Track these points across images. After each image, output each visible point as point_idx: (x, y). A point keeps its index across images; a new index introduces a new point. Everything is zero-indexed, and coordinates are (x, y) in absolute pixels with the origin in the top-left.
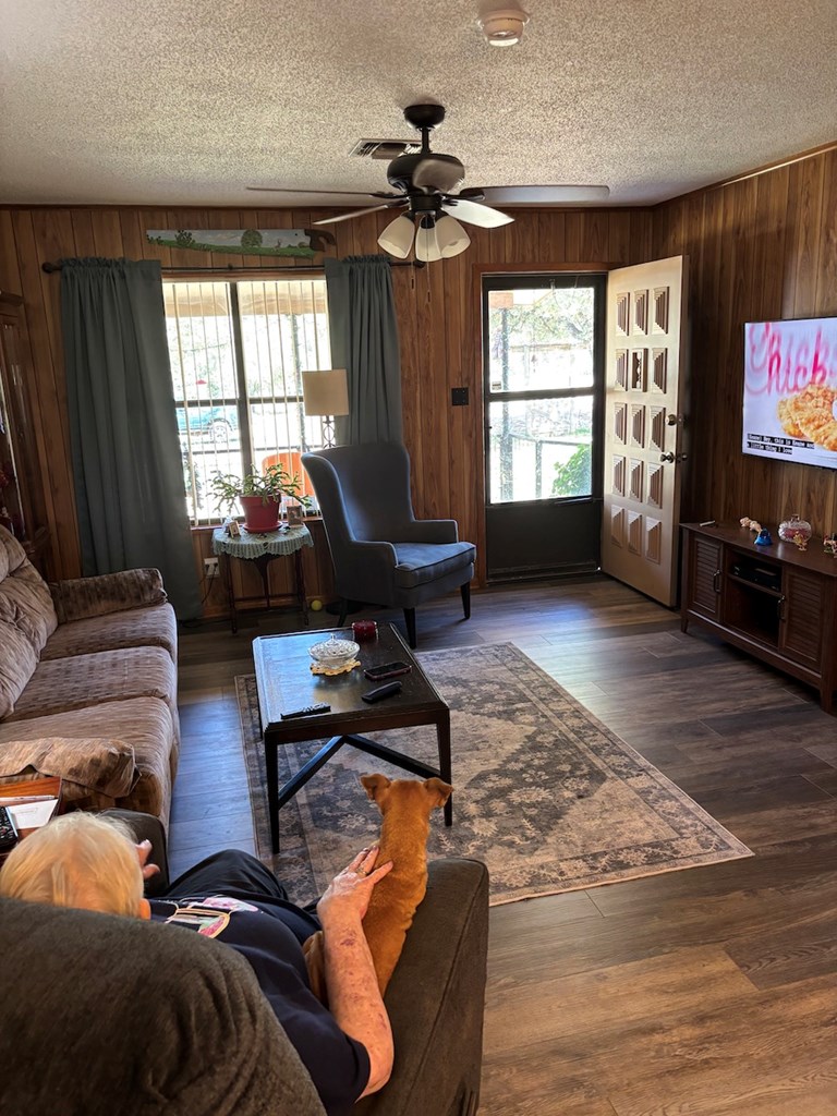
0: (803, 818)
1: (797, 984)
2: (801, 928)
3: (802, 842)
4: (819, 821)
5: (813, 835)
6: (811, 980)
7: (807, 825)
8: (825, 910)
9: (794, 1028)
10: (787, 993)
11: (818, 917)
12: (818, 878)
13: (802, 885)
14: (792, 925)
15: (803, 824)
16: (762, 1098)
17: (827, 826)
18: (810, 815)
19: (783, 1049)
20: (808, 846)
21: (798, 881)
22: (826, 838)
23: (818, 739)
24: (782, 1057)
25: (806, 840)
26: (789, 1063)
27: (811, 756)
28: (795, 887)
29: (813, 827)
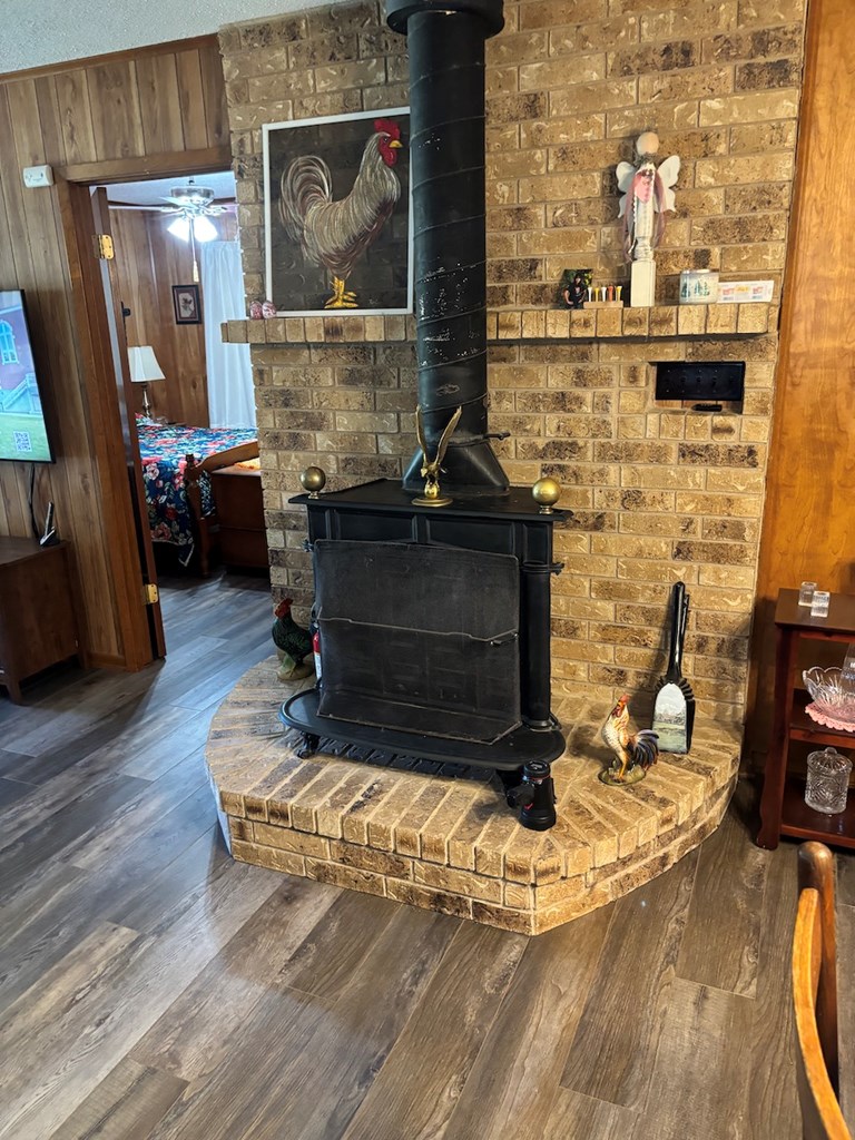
0: (12, 819)
1: (33, 987)
2: (27, 930)
3: (14, 845)
4: (28, 815)
5: (25, 831)
6: (46, 976)
7: (16, 826)
8: (47, 900)
9: (37, 1033)
10: (24, 1003)
11: (40, 911)
12: (35, 873)
13: (21, 887)
14: (18, 933)
15: (13, 825)
16: (19, 1123)
17: (36, 817)
18: (18, 814)
19: (30, 1062)
20: (21, 845)
21: (16, 886)
22: (38, 829)
23: (14, 735)
24: (31, 1068)
25: (17, 841)
26: (40, 1069)
27: (10, 754)
28: (13, 894)
29: (23, 825)
